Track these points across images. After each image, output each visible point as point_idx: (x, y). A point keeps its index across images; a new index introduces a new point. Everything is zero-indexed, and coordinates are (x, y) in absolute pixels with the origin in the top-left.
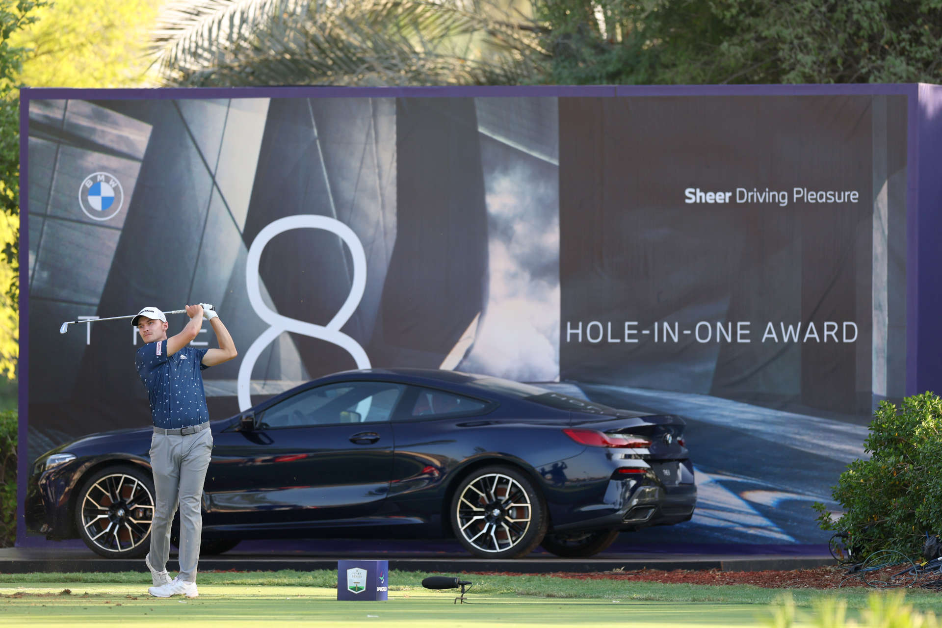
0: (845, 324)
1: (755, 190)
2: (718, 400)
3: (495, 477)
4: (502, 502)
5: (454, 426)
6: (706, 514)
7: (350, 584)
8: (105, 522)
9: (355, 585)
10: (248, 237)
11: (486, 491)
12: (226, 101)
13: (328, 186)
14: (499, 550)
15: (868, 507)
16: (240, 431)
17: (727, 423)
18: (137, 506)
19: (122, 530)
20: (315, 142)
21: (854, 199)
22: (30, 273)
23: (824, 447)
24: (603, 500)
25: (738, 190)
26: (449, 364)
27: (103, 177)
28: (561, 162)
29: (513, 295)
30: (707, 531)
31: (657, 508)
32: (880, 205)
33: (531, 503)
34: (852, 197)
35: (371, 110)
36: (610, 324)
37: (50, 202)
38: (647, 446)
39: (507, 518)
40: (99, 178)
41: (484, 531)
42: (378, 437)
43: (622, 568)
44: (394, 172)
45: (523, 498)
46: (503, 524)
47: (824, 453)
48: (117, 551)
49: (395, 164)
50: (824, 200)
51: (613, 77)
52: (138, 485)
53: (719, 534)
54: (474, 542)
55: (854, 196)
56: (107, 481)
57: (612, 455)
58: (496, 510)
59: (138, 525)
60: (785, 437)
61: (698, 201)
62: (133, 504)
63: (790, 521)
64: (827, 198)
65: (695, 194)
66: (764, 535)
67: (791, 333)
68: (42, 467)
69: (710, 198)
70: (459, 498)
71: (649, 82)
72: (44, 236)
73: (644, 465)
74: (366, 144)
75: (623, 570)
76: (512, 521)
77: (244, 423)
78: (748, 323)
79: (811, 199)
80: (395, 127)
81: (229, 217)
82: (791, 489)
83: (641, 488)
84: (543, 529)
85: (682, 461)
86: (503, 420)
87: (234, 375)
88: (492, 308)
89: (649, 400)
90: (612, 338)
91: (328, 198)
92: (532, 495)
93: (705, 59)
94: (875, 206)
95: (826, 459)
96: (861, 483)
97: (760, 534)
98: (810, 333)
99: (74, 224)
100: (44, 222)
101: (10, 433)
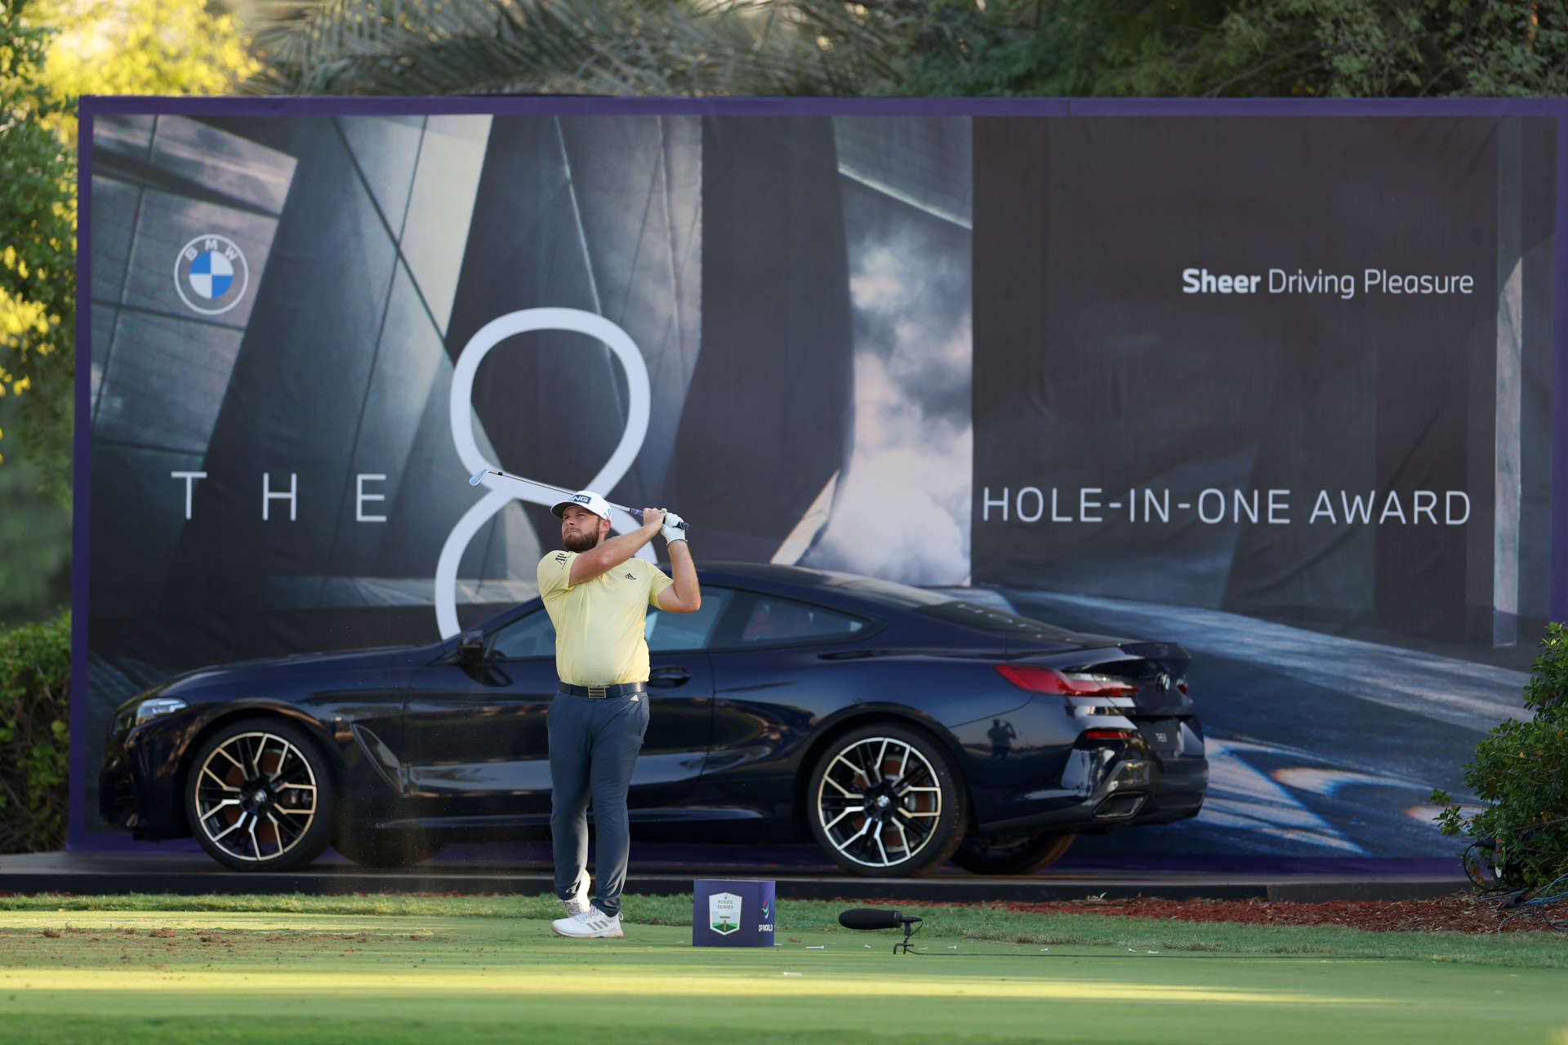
0: (1449, 494)
1: (1300, 272)
2: (1237, 618)
3: (881, 743)
4: (894, 785)
5: (813, 658)
6: (1214, 806)
7: (714, 920)
8: (234, 811)
9: (721, 921)
10: (454, 344)
12: (419, 119)
13: (588, 261)
14: (887, 864)
15: (1533, 799)
16: (457, 664)
17: (1249, 656)
18: (287, 785)
19: (263, 824)
20: (566, 187)
21: (1465, 288)
22: (93, 400)
23: (1411, 697)
24: (1060, 780)
25: (1271, 272)
26: (788, 555)
27: (215, 243)
28: (975, 224)
29: (894, 442)
30: (1216, 835)
31: (1147, 797)
32: (1509, 299)
33: (941, 787)
34: (1462, 284)
35: (660, 137)
36: (1055, 492)
37: (127, 283)
38: (1132, 694)
39: (901, 810)
40: (208, 245)
41: (864, 831)
42: (688, 675)
43: (1102, 896)
44: (697, 239)
45: (927, 778)
46: (894, 820)
47: (1413, 707)
48: (253, 859)
49: (699, 226)
50: (1416, 289)
51: (1020, 83)
52: (290, 750)
54: (847, 849)
55: (1465, 283)
56: (238, 744)
57: (1075, 707)
58: (883, 797)
59: (288, 817)
60: (1348, 681)
61: (1205, 289)
62: (281, 782)
63: (1354, 818)
64: (1421, 287)
65: (1199, 278)
66: (1311, 841)
67: (1358, 509)
68: (130, 720)
69: (1224, 284)
70: (821, 777)
71: (1085, 91)
72: (116, 340)
73: (1128, 725)
74: (651, 192)
75: (1104, 898)
76: (909, 815)
77: (465, 650)
78: (1287, 492)
79: (1394, 288)
80: (699, 165)
81: (423, 311)
82: (1356, 766)
83: (1121, 763)
84: (960, 830)
85: (1184, 718)
86: (895, 649)
87: (429, 572)
88: (861, 469)
89: (1120, 616)
90: (1058, 515)
91: (587, 280)
92: (942, 774)
93: (1183, 52)
94: (1501, 300)
95: (1416, 718)
96: (1520, 759)
97: (1304, 840)
98: (1390, 510)
99: (166, 321)
100: (116, 317)
101: (40, 662)
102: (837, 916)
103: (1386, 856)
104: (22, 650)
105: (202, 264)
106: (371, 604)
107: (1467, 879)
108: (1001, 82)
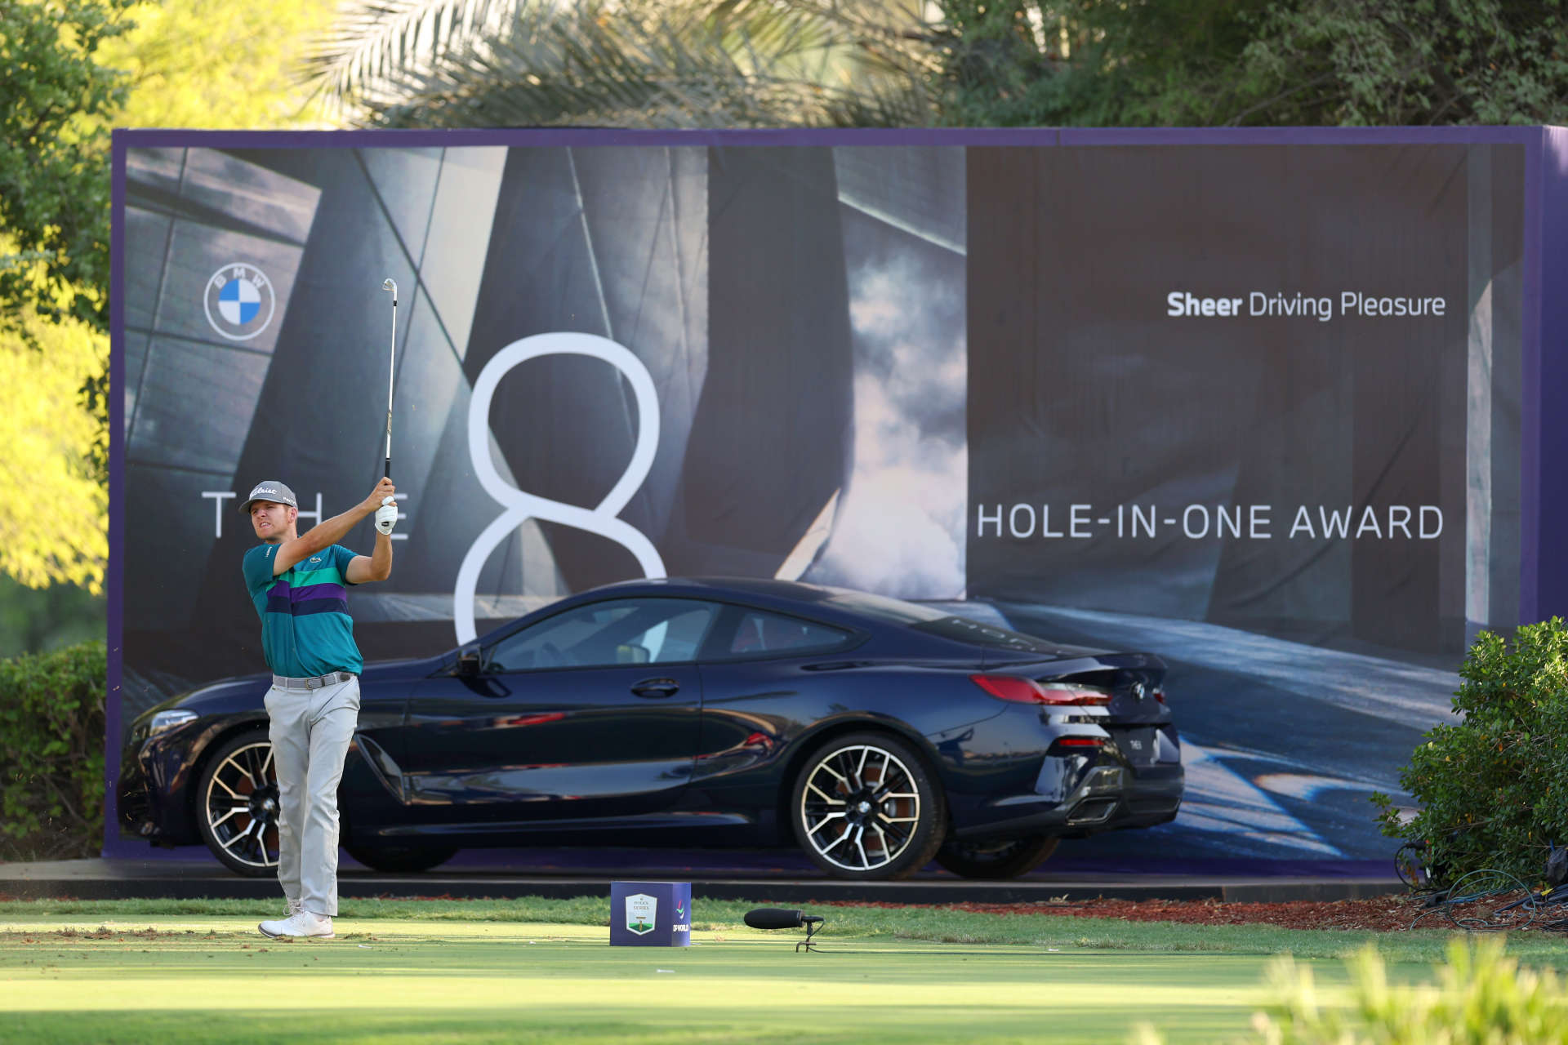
0: (1422, 509)
1: (1280, 295)
2: (1220, 629)
3: (862, 751)
4: (874, 791)
5: (797, 670)
6: (1199, 812)
7: (631, 921)
8: (243, 819)
9: (637, 922)
10: (472, 368)
11: (847, 771)
12: (437, 151)
13: (599, 287)
14: (868, 867)
15: (1458, 801)
16: (457, 676)
17: (1233, 666)
20: (578, 217)
21: (1438, 310)
22: (127, 422)
23: (1387, 706)
24: (1034, 788)
25: (1253, 295)
26: (790, 571)
28: (969, 250)
29: (892, 461)
30: (1201, 839)
31: (1121, 801)
32: (1480, 320)
33: (919, 793)
34: (1434, 306)
35: (668, 167)
36: (1046, 508)
37: (159, 310)
38: (1105, 703)
39: (881, 815)
40: (236, 273)
41: (845, 836)
42: (677, 686)
43: (1065, 897)
44: (703, 266)
45: (907, 784)
46: (874, 825)
47: (1389, 715)
48: (262, 865)
49: (705, 253)
50: (1390, 311)
51: (1057, 116)
54: (830, 853)
55: (1438, 305)
57: (1049, 716)
58: (864, 803)
60: (1327, 690)
61: (1189, 312)
63: (1333, 822)
64: (1395, 309)
65: (1183, 301)
66: (1291, 844)
67: (1336, 524)
68: (145, 731)
69: (1206, 307)
70: (805, 784)
71: (1116, 121)
72: (149, 365)
73: (1102, 733)
74: (660, 219)
75: (1067, 899)
76: (889, 821)
77: (464, 662)
78: (1267, 508)
79: (1370, 310)
80: (705, 194)
81: (442, 337)
82: (1334, 772)
83: (1095, 770)
84: (938, 835)
85: (1161, 726)
86: (875, 660)
87: (449, 588)
88: (861, 485)
89: (1111, 628)
90: (1050, 530)
91: (599, 306)
92: (920, 780)
93: (1207, 81)
94: (1472, 321)
95: (1391, 725)
96: (1446, 762)
97: (1285, 843)
98: (1366, 524)
99: (196, 346)
100: (148, 343)
101: (94, 677)
102: (743, 914)
103: (1364, 858)
104: (77, 665)
105: (231, 292)
106: (393, 619)
107: (1398, 881)
108: (1038, 115)
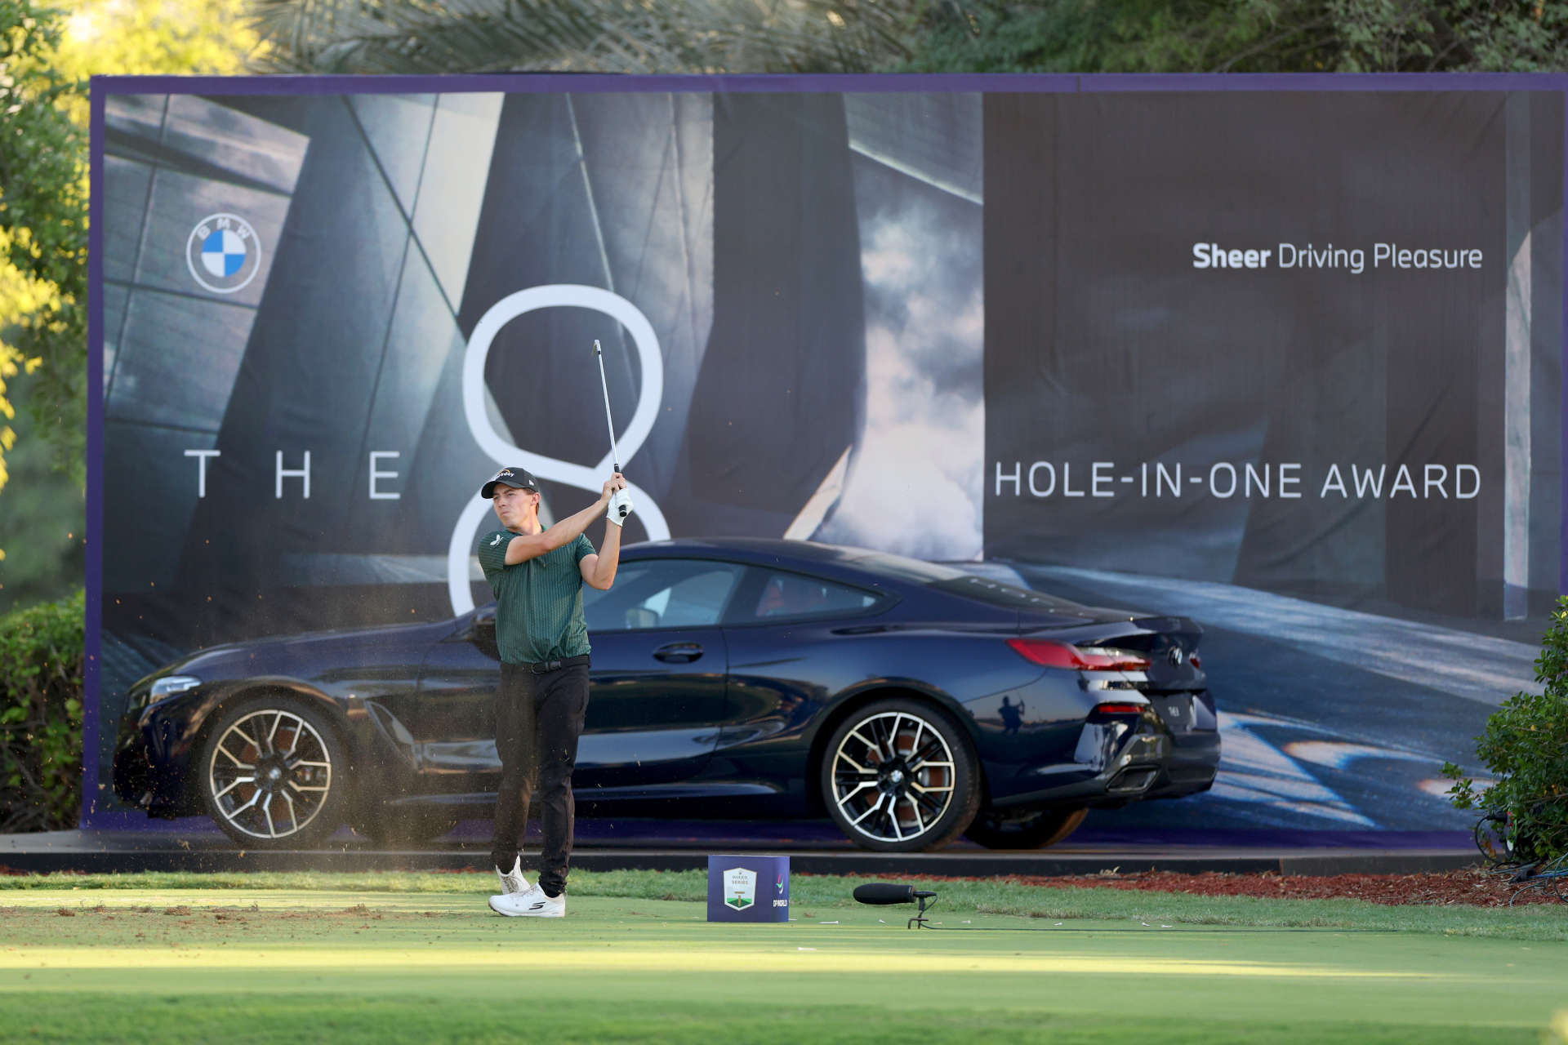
0: (1459, 467)
1: (1310, 246)
2: (1248, 591)
3: (894, 718)
4: (907, 760)
5: (827, 634)
6: (1230, 781)
7: (729, 895)
8: (249, 789)
9: (736, 897)
10: (467, 321)
11: (880, 740)
12: (430, 97)
13: (600, 238)
14: (901, 838)
15: (1544, 772)
16: (471, 641)
17: (1263, 629)
18: (301, 762)
19: (277, 803)
20: (577, 166)
21: (1474, 262)
22: (106, 379)
23: (1423, 671)
24: (1073, 755)
25: (1282, 246)
26: (800, 530)
28: (986, 200)
29: (906, 417)
30: (1228, 809)
31: (1159, 772)
32: (1519, 273)
33: (954, 761)
34: (1471, 259)
35: (671, 114)
36: (1067, 466)
37: (140, 262)
38: (1145, 668)
39: (915, 785)
40: (220, 224)
41: (877, 806)
42: (701, 651)
43: (1115, 870)
44: (709, 216)
45: (941, 753)
46: (908, 795)
47: (1425, 681)
48: (268, 836)
49: (710, 203)
50: (1425, 264)
52: (304, 728)
53: (1249, 813)
54: (861, 824)
55: (1475, 258)
57: (1088, 682)
58: (896, 772)
59: (303, 795)
60: (1360, 655)
61: (1215, 264)
62: (295, 759)
63: (1366, 792)
64: (1430, 261)
65: (1209, 253)
66: (1322, 815)
67: (1369, 483)
68: (144, 698)
69: (1235, 259)
70: (835, 752)
72: (129, 319)
73: (1142, 699)
74: (663, 168)
75: (1117, 872)
76: (922, 790)
77: (479, 627)
78: (1297, 466)
79: (1404, 262)
80: (710, 142)
81: (435, 288)
82: (1368, 739)
83: (1135, 738)
84: (974, 804)
85: (1196, 692)
86: (907, 624)
87: (443, 549)
88: (870, 439)
89: (1132, 590)
90: (1070, 489)
91: (599, 258)
92: (956, 748)
93: (1193, 27)
94: (1510, 274)
95: (1428, 691)
96: (1532, 732)
97: (1317, 813)
98: (1400, 483)
99: (177, 299)
100: (128, 296)
101: (53, 641)
102: (851, 891)
103: (1398, 829)
104: (36, 629)
105: (215, 242)
106: (385, 581)
107: (1477, 852)
108: (1011, 57)
